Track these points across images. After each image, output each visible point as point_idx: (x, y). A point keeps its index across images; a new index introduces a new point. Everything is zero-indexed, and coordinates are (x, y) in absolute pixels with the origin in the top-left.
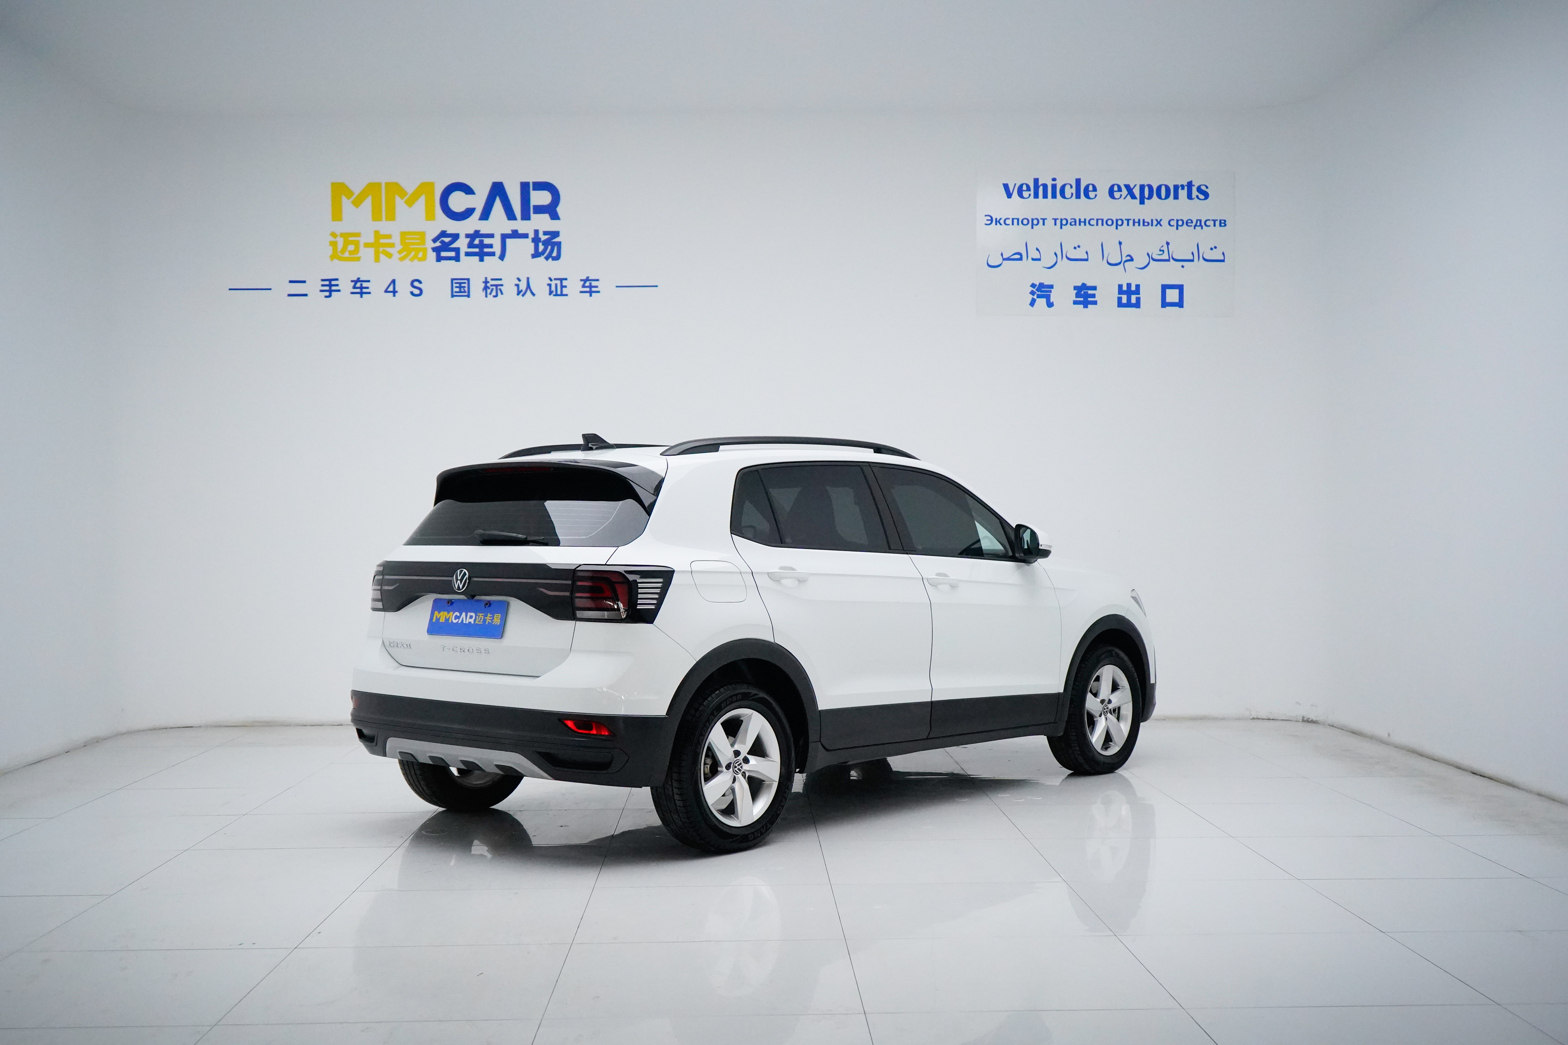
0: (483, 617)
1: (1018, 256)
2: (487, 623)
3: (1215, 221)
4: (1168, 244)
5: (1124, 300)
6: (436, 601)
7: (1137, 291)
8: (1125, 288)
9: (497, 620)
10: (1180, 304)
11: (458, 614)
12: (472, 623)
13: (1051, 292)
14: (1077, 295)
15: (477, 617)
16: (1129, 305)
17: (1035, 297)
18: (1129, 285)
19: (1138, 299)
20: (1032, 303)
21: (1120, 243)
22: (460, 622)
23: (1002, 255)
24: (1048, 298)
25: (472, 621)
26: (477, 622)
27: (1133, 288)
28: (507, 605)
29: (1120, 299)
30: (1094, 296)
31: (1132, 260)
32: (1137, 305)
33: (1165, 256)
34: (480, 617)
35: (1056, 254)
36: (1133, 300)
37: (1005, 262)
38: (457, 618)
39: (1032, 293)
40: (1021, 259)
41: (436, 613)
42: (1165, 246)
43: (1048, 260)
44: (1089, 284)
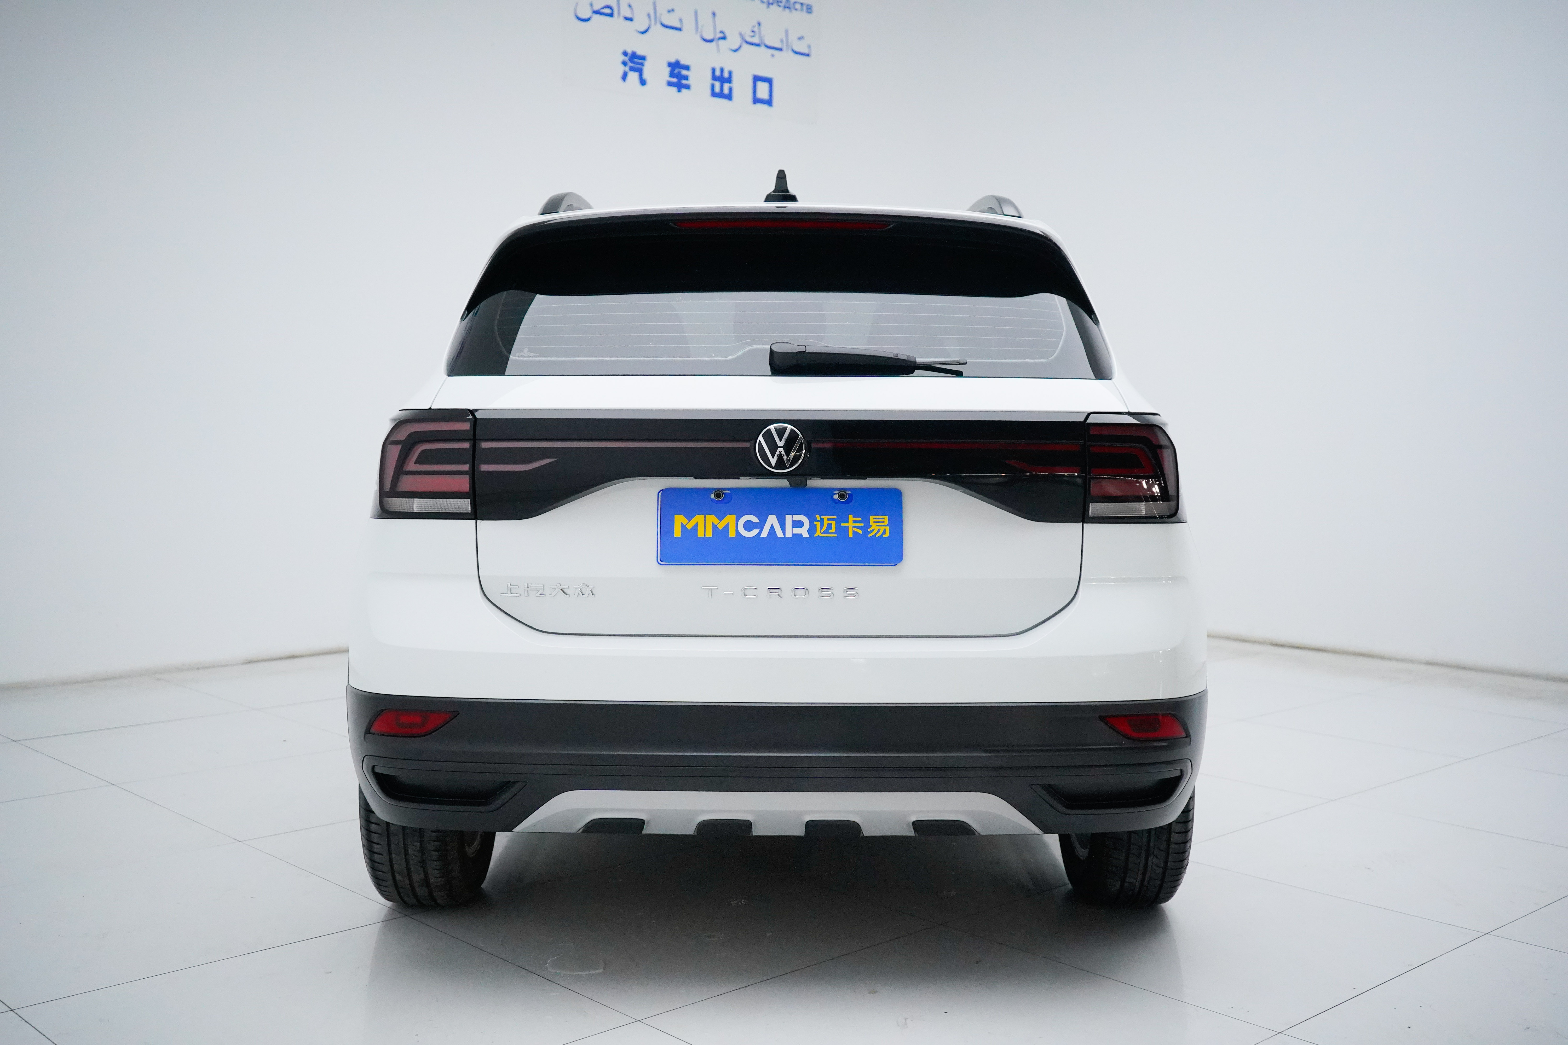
0: (834, 523)
1: (608, 11)
2: (851, 535)
3: (802, 4)
4: (759, 24)
5: (717, 89)
6: (665, 494)
7: (729, 80)
8: (718, 73)
9: (879, 525)
10: (769, 102)
11: (755, 519)
12: (806, 535)
13: (642, 64)
14: (672, 75)
15: (818, 524)
16: (721, 95)
17: (627, 69)
18: (722, 70)
19: (730, 89)
20: (624, 77)
21: (714, 14)
22: (764, 534)
23: (591, 5)
24: (640, 71)
25: (804, 532)
26: (818, 533)
27: (726, 75)
28: (896, 496)
29: (713, 86)
30: (686, 78)
31: (724, 38)
32: (729, 97)
33: (756, 40)
34: (826, 523)
35: (649, 15)
36: (726, 91)
37: (596, 17)
38: (749, 526)
39: (624, 63)
40: (611, 15)
41: (679, 520)
42: (757, 26)
43: (641, 23)
44: (683, 62)
